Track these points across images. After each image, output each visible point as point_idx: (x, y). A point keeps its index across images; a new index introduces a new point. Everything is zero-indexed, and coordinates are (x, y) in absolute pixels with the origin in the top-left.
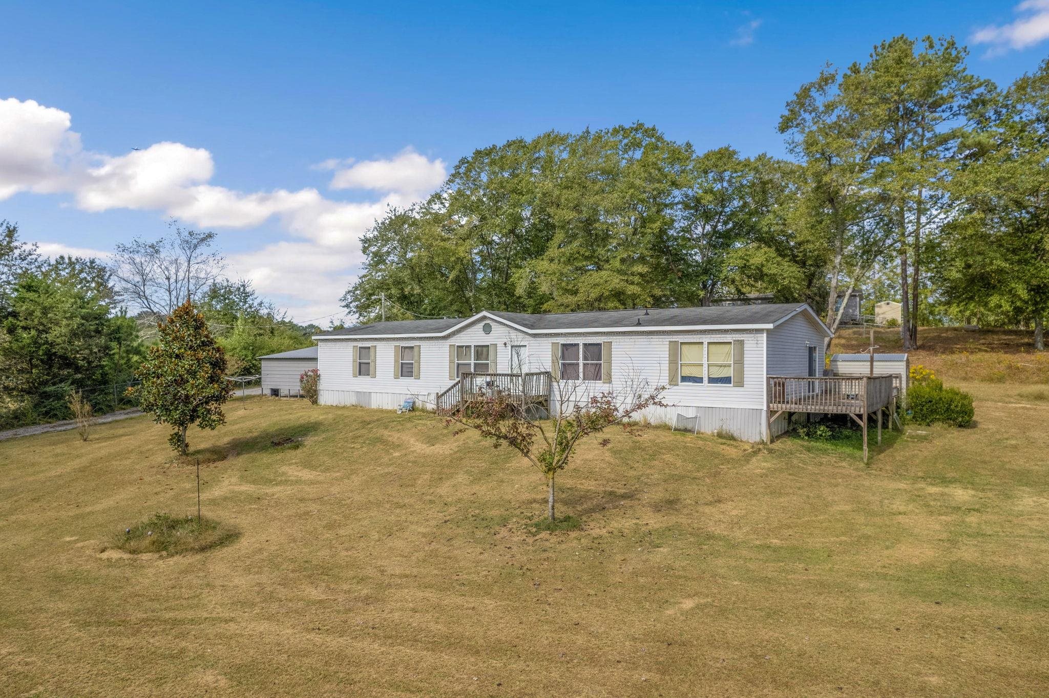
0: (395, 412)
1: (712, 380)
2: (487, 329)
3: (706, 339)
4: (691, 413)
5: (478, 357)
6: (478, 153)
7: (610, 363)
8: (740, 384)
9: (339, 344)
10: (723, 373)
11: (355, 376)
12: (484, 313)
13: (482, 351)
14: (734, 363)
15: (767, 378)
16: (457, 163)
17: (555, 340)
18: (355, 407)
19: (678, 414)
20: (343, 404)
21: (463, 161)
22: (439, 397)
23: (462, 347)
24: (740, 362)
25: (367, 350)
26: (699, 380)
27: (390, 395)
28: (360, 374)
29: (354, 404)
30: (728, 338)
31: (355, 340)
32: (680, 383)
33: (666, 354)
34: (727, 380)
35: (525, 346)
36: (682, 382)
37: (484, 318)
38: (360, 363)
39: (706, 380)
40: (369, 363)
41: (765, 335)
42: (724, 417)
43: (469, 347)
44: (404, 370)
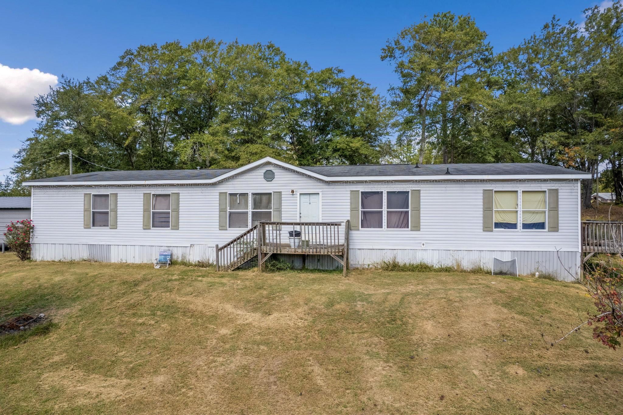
0: (150, 266)
1: (526, 226)
2: (269, 176)
3: (520, 188)
4: (507, 258)
5: (256, 204)
6: (142, 48)
7: (417, 209)
8: (555, 228)
9: (62, 192)
10: (537, 219)
11: (87, 227)
12: (268, 159)
13: (261, 200)
14: (549, 211)
15: (581, 223)
16: (123, 54)
17: (354, 188)
18: (88, 262)
19: (495, 259)
20: (68, 259)
21: (128, 52)
22: (219, 249)
23: (236, 194)
24: (554, 208)
25: (103, 199)
26: (513, 226)
27: (137, 248)
28: (94, 225)
29: (85, 257)
30: (545, 187)
31: (90, 186)
32: (494, 229)
33: (480, 202)
34: (541, 226)
35: (318, 194)
36: (495, 228)
37: (268, 163)
38: (94, 213)
39: (520, 226)
40: (107, 213)
41: (579, 184)
42: (540, 260)
43: (245, 195)
44: (157, 220)
